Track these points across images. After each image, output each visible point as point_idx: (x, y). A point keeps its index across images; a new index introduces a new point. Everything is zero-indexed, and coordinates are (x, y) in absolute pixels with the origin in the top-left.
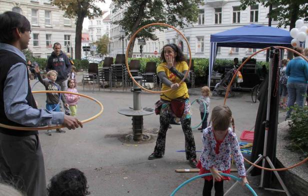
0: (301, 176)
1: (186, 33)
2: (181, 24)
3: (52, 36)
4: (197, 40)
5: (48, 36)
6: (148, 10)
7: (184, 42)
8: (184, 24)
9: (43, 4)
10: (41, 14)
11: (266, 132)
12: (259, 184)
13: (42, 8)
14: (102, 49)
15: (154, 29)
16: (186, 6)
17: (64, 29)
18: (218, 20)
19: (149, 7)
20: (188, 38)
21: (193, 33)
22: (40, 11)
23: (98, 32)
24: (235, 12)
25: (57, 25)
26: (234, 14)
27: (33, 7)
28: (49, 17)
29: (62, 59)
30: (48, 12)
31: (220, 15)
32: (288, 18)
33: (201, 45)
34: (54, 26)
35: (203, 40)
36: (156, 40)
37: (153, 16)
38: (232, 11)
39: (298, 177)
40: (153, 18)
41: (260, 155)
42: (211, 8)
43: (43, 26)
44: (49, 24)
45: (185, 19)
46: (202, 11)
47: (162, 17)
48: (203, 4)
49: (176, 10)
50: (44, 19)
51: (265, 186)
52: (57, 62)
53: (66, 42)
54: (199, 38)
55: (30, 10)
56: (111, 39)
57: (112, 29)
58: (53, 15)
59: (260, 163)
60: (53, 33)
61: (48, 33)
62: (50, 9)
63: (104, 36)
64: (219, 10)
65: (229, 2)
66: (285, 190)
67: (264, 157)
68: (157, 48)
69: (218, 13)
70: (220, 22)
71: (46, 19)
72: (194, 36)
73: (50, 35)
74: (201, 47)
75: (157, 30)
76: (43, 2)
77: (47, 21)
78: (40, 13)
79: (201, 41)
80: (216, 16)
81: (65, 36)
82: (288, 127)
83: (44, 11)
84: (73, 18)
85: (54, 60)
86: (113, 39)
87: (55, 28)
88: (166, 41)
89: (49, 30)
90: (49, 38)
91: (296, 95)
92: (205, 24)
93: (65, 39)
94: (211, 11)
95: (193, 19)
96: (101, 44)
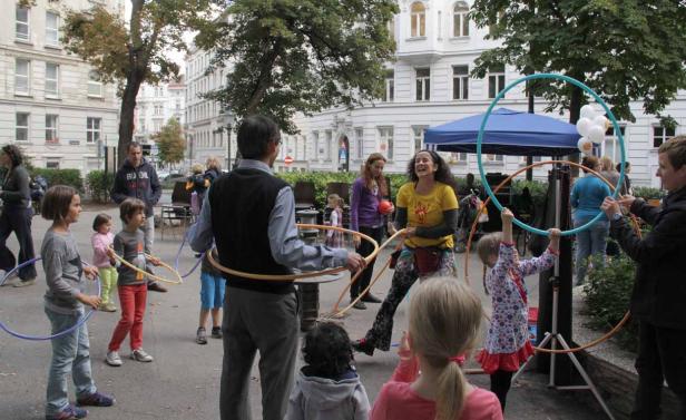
0: (612, 361)
1: (354, 120)
2: (347, 100)
3: (61, 120)
4: (377, 133)
5: (50, 119)
6: (278, 70)
7: (352, 139)
8: (355, 101)
9: (41, 49)
10: (38, 70)
11: (555, 294)
12: (549, 382)
13: (40, 56)
14: (172, 149)
15: (291, 112)
16: (359, 65)
17: (88, 104)
18: (423, 92)
19: (280, 64)
20: (359, 131)
21: (369, 119)
22: (34, 63)
23: (156, 112)
24: (457, 76)
25: (72, 96)
26: (456, 81)
27: (19, 55)
28: (54, 78)
29: (144, 175)
30: (52, 67)
31: (428, 82)
32: (566, 94)
33: (387, 145)
34: (64, 97)
35: (391, 134)
36: (295, 133)
37: (288, 83)
38: (451, 76)
39: (607, 363)
40: (287, 88)
41: (548, 334)
42: (407, 68)
43: (39, 97)
44: (54, 93)
45: (356, 91)
46: (391, 74)
47: (308, 86)
48: (394, 61)
49: (337, 71)
50: (42, 82)
51: (557, 383)
52: (136, 180)
53: (89, 134)
54: (383, 130)
55: (13, 60)
56: (186, 128)
57: (190, 107)
58: (64, 73)
59: (548, 345)
60: (62, 113)
61: (52, 112)
62: (56, 61)
63: (171, 122)
64: (424, 72)
65: (443, 56)
66: (590, 385)
67: (554, 336)
68: (290, 151)
69: (423, 79)
70: (427, 97)
71: (47, 83)
72: (373, 125)
73: (55, 117)
74: (387, 149)
75: (300, 114)
76: (42, 44)
77: (51, 86)
78: (35, 69)
79: (388, 137)
80: (419, 84)
81: (89, 120)
82: (585, 294)
83: (43, 64)
84: (112, 82)
85: (129, 176)
86: (190, 127)
87: (68, 101)
88: (311, 135)
89: (53, 107)
90: (52, 123)
91: (591, 242)
92: (396, 100)
93: (89, 126)
94: (407, 74)
95: (374, 92)
96: (167, 140)
